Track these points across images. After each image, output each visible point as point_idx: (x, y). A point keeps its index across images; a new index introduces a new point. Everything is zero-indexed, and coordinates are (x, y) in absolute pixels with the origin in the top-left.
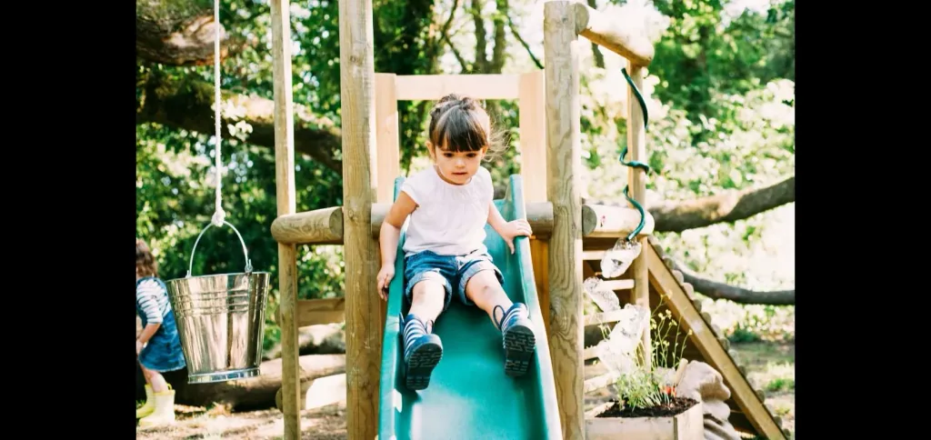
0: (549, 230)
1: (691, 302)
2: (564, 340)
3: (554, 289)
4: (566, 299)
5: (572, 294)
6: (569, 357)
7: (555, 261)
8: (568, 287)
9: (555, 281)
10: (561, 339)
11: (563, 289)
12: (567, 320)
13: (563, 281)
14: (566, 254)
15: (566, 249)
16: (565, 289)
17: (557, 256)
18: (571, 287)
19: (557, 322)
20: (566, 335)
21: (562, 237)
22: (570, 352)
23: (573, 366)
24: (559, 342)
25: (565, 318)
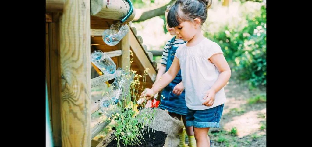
0: (60, 6)
1: (151, 63)
2: (74, 105)
3: (65, 61)
4: (77, 70)
5: (81, 65)
6: (79, 120)
7: (67, 36)
8: (78, 59)
9: (66, 54)
10: (72, 105)
11: (73, 61)
12: (77, 88)
13: (73, 54)
14: (76, 30)
15: (76, 26)
16: (76, 61)
17: (68, 32)
18: (81, 60)
19: (68, 90)
20: (76, 101)
21: (72, 14)
22: (79, 115)
23: (82, 126)
24: (70, 107)
25: (76, 86)
